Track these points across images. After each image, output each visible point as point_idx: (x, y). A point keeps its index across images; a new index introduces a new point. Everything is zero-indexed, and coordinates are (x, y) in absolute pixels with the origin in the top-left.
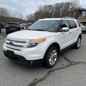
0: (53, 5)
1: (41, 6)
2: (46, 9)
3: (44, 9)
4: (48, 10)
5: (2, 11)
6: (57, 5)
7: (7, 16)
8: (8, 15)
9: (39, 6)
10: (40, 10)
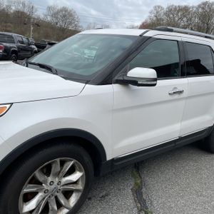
0: (193, 7)
1: (159, 7)
2: (171, 16)
3: (168, 16)
4: (177, 19)
5: (64, 16)
6: (203, 8)
7: (74, 29)
8: (76, 26)
9: (155, 7)
10: (155, 19)
